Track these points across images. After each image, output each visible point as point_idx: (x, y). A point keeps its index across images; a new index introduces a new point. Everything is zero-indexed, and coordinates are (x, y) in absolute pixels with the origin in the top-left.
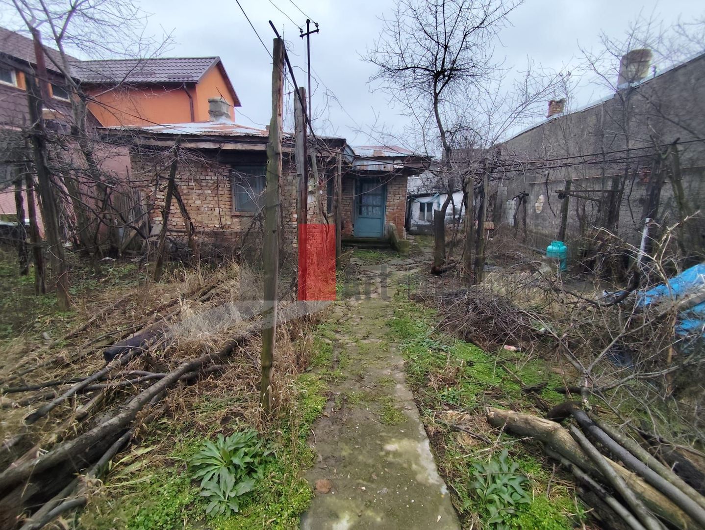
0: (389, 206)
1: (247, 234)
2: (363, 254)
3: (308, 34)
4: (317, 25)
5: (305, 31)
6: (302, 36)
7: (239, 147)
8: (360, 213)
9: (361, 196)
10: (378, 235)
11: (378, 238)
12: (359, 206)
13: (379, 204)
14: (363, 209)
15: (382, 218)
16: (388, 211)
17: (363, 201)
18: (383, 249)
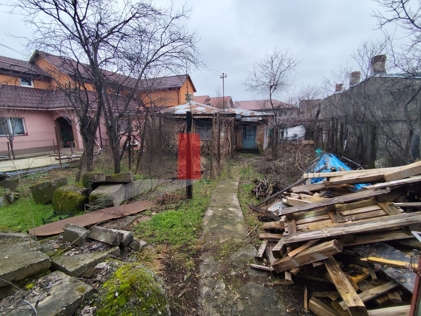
0: (257, 135)
1: (203, 147)
2: (244, 154)
3: (223, 77)
4: (226, 75)
5: (222, 77)
6: (221, 78)
7: (200, 117)
8: (245, 138)
9: (246, 131)
10: (253, 147)
11: (253, 148)
12: (245, 135)
13: (253, 134)
14: (247, 136)
15: (254, 140)
16: (257, 137)
17: (247, 133)
18: (253, 153)
